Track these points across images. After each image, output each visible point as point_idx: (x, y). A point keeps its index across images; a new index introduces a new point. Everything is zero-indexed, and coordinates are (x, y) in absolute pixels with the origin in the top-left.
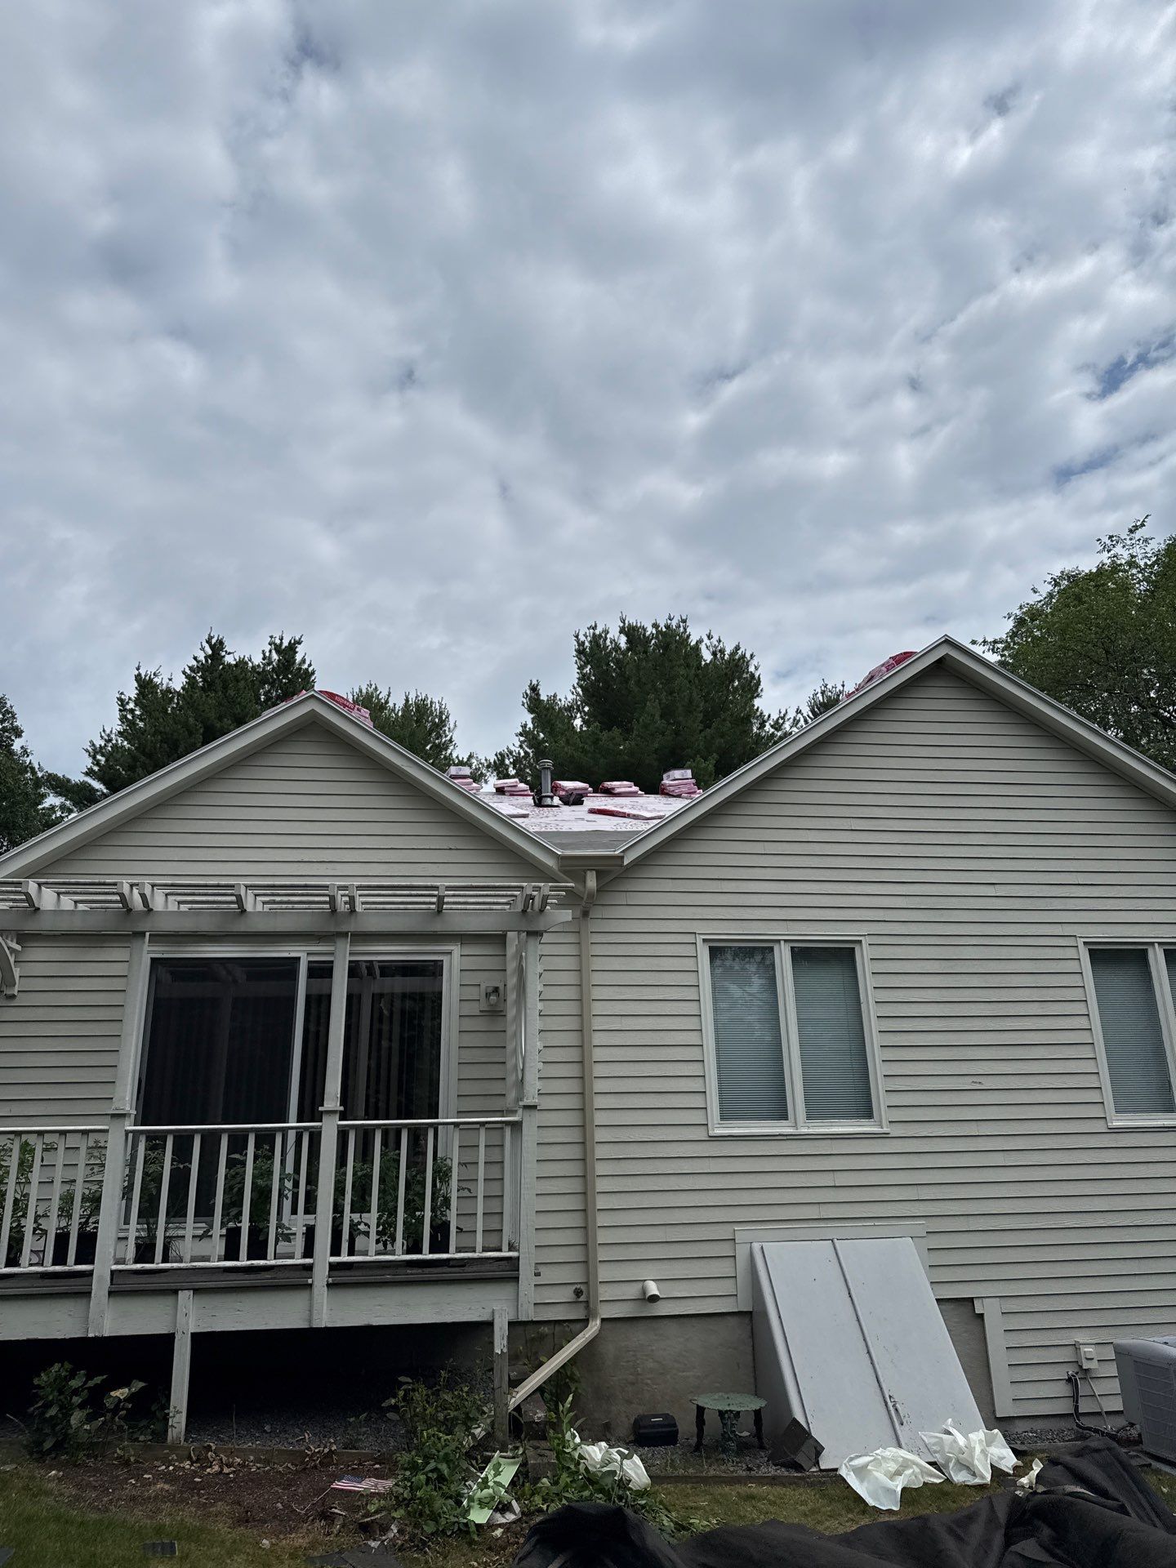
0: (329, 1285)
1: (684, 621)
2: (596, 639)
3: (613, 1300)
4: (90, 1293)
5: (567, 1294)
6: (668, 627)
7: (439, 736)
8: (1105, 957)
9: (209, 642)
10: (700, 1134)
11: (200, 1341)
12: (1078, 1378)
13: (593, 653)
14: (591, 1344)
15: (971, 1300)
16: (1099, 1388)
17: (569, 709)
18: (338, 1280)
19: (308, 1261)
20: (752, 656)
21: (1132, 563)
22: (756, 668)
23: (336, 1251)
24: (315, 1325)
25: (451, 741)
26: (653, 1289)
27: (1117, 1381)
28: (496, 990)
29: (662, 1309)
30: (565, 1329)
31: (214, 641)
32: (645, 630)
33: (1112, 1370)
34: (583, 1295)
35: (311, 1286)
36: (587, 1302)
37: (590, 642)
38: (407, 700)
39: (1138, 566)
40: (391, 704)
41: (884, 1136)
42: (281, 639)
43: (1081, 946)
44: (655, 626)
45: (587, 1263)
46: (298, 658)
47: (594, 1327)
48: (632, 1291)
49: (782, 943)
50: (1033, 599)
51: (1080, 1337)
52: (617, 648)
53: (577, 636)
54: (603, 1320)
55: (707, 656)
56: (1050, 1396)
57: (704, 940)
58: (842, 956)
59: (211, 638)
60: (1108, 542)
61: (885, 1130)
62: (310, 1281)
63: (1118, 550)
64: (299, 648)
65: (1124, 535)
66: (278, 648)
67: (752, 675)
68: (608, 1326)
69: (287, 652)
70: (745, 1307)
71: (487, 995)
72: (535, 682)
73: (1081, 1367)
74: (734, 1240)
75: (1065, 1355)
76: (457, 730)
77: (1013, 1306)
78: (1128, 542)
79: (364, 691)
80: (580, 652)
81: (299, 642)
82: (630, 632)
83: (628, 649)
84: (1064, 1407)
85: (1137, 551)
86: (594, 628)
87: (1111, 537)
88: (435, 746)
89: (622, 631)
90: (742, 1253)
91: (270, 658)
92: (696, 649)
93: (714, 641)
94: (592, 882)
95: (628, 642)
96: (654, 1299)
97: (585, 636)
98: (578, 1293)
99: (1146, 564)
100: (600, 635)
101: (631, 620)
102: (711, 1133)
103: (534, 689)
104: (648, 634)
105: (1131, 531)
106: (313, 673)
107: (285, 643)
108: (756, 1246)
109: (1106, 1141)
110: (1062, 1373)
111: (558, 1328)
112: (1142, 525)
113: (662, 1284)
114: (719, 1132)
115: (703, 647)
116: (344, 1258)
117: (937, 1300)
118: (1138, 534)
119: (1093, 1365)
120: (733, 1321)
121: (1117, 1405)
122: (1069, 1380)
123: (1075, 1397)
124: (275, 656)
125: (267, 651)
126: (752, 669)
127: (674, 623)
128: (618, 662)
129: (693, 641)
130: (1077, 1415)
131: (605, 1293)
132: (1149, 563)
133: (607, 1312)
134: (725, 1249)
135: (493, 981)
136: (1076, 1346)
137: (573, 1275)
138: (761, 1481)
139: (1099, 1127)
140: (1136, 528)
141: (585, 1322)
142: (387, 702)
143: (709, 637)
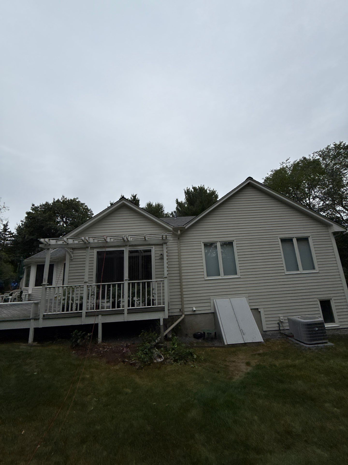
0: (128, 313)
1: (204, 185)
2: (188, 190)
3: (187, 311)
4: (82, 316)
5: (178, 310)
6: (201, 187)
7: (162, 210)
8: (283, 241)
9: (121, 196)
10: (203, 279)
11: (103, 324)
12: (280, 323)
13: (188, 193)
14: (183, 319)
15: (258, 309)
16: (284, 325)
17: (184, 203)
18: (129, 312)
19: (123, 308)
20: (216, 191)
21: (287, 167)
22: (217, 193)
23: (129, 306)
24: (125, 321)
25: (164, 210)
26: (194, 309)
27: (288, 324)
28: (162, 254)
29: (197, 312)
30: (179, 317)
31: (122, 196)
32: (196, 188)
33: (287, 321)
34: (181, 310)
35: (124, 313)
36: (182, 312)
37: (187, 191)
38: (156, 204)
39: (288, 167)
40: (153, 205)
41: (240, 278)
42: (133, 195)
43: (279, 239)
44: (199, 187)
45: (182, 304)
46: (136, 198)
47: (183, 316)
48: (191, 309)
49: (218, 242)
50: (267, 176)
51: (280, 315)
52: (192, 191)
53: (184, 190)
54: (185, 315)
55: (208, 192)
56: (274, 326)
57: (203, 242)
58: (230, 244)
59: (122, 195)
60: (282, 163)
61: (240, 277)
62: (124, 312)
63: (284, 164)
64: (137, 196)
65: (285, 162)
66: (133, 196)
67: (217, 195)
68: (186, 316)
69: (135, 197)
70: (213, 312)
71: (160, 255)
72: (177, 199)
73: (280, 321)
74: (210, 299)
75: (277, 319)
76: (165, 208)
77: (266, 310)
78: (286, 163)
79: (149, 203)
80: (185, 192)
81: (136, 195)
82: (194, 188)
83: (194, 191)
84: (277, 329)
85: (288, 165)
86: (187, 188)
87: (282, 162)
88: (161, 211)
89: (193, 188)
90: (212, 302)
91: (132, 198)
92: (206, 190)
93: (209, 188)
94: (179, 232)
95: (194, 190)
96: (195, 311)
97: (186, 189)
98: (180, 310)
99: (289, 167)
100: (189, 189)
101: (194, 186)
102: (205, 279)
103: (177, 200)
104: (197, 188)
105: (286, 161)
106: (139, 200)
107: (134, 195)
108: (215, 300)
109: (284, 277)
110: (277, 322)
111: (177, 317)
112: (289, 159)
113: (196, 308)
114: (207, 279)
115: (207, 190)
116: (130, 308)
117: (251, 309)
118: (288, 161)
119: (283, 321)
120: (210, 314)
121: (288, 328)
122: (278, 323)
123: (279, 327)
124: (133, 198)
125: (131, 197)
126: (216, 193)
127: (202, 186)
128: (192, 194)
129: (206, 189)
130: (280, 330)
131: (186, 310)
132: (290, 167)
133: (186, 313)
134: (208, 301)
135: (161, 252)
136: (279, 317)
137: (180, 307)
138: (216, 347)
139: (284, 274)
140: (287, 160)
141: (182, 315)
142: (152, 204)
143: (208, 188)
